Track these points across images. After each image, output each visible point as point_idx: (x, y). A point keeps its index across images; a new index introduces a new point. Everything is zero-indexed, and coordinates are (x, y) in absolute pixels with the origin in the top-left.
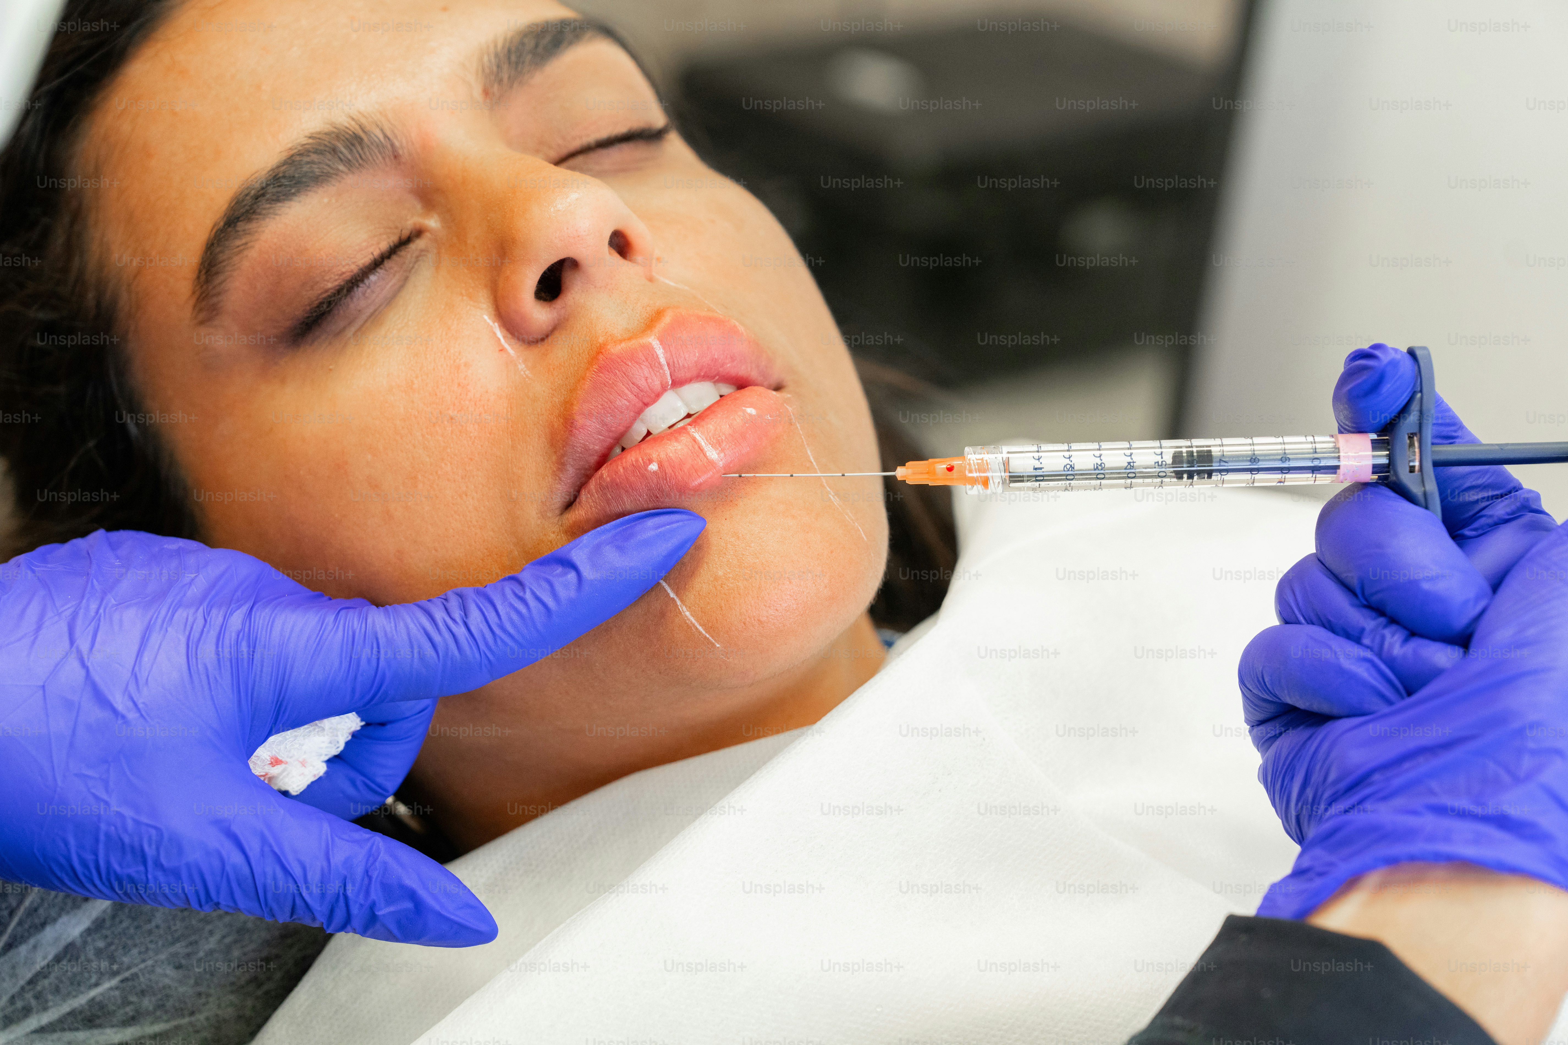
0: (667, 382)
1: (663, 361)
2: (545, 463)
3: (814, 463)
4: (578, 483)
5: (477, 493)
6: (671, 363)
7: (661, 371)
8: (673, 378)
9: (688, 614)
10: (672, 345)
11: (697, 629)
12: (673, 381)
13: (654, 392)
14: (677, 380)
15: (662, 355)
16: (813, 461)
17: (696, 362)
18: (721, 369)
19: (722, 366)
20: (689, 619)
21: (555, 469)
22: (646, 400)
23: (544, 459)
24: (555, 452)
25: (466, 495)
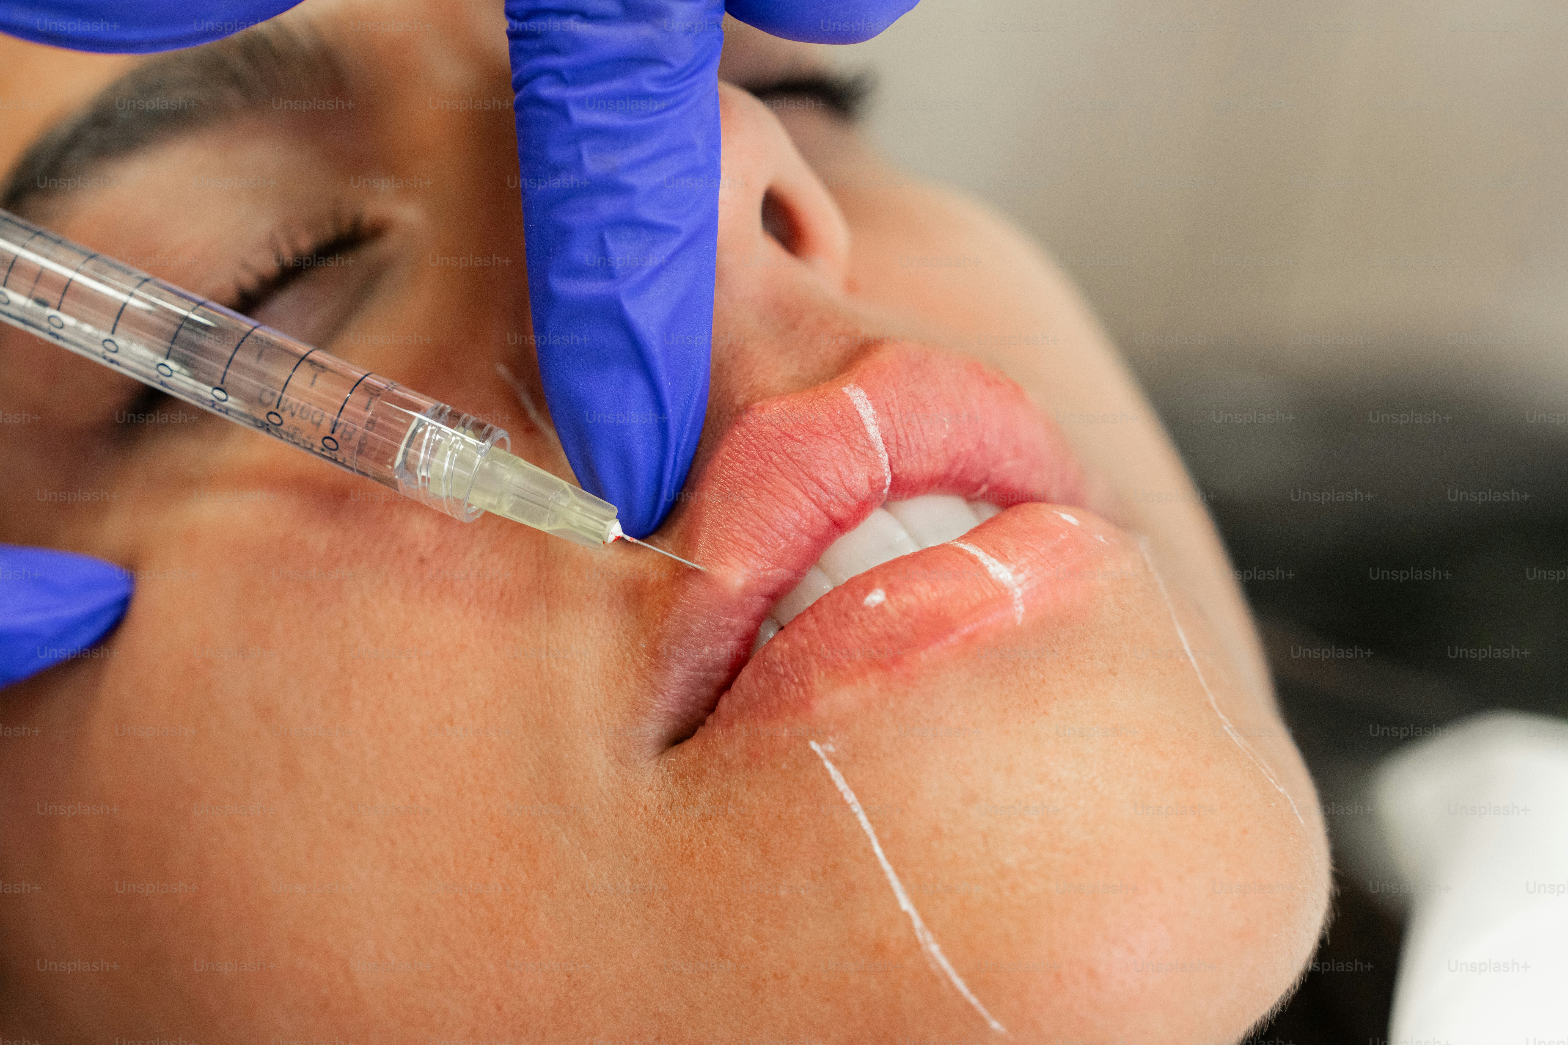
0: (884, 479)
1: (873, 432)
2: (622, 653)
3: (1193, 660)
4: (693, 698)
5: (473, 718)
6: (892, 440)
7: (869, 453)
8: (896, 471)
9: (935, 948)
10: (892, 401)
11: (951, 984)
12: (894, 478)
13: (855, 497)
14: (904, 476)
15: (872, 420)
16: (1190, 654)
17: (944, 442)
18: (993, 470)
19: (996, 463)
20: (936, 962)
21: (643, 665)
22: (838, 512)
23: (620, 644)
24: (646, 631)
25: (452, 723)
